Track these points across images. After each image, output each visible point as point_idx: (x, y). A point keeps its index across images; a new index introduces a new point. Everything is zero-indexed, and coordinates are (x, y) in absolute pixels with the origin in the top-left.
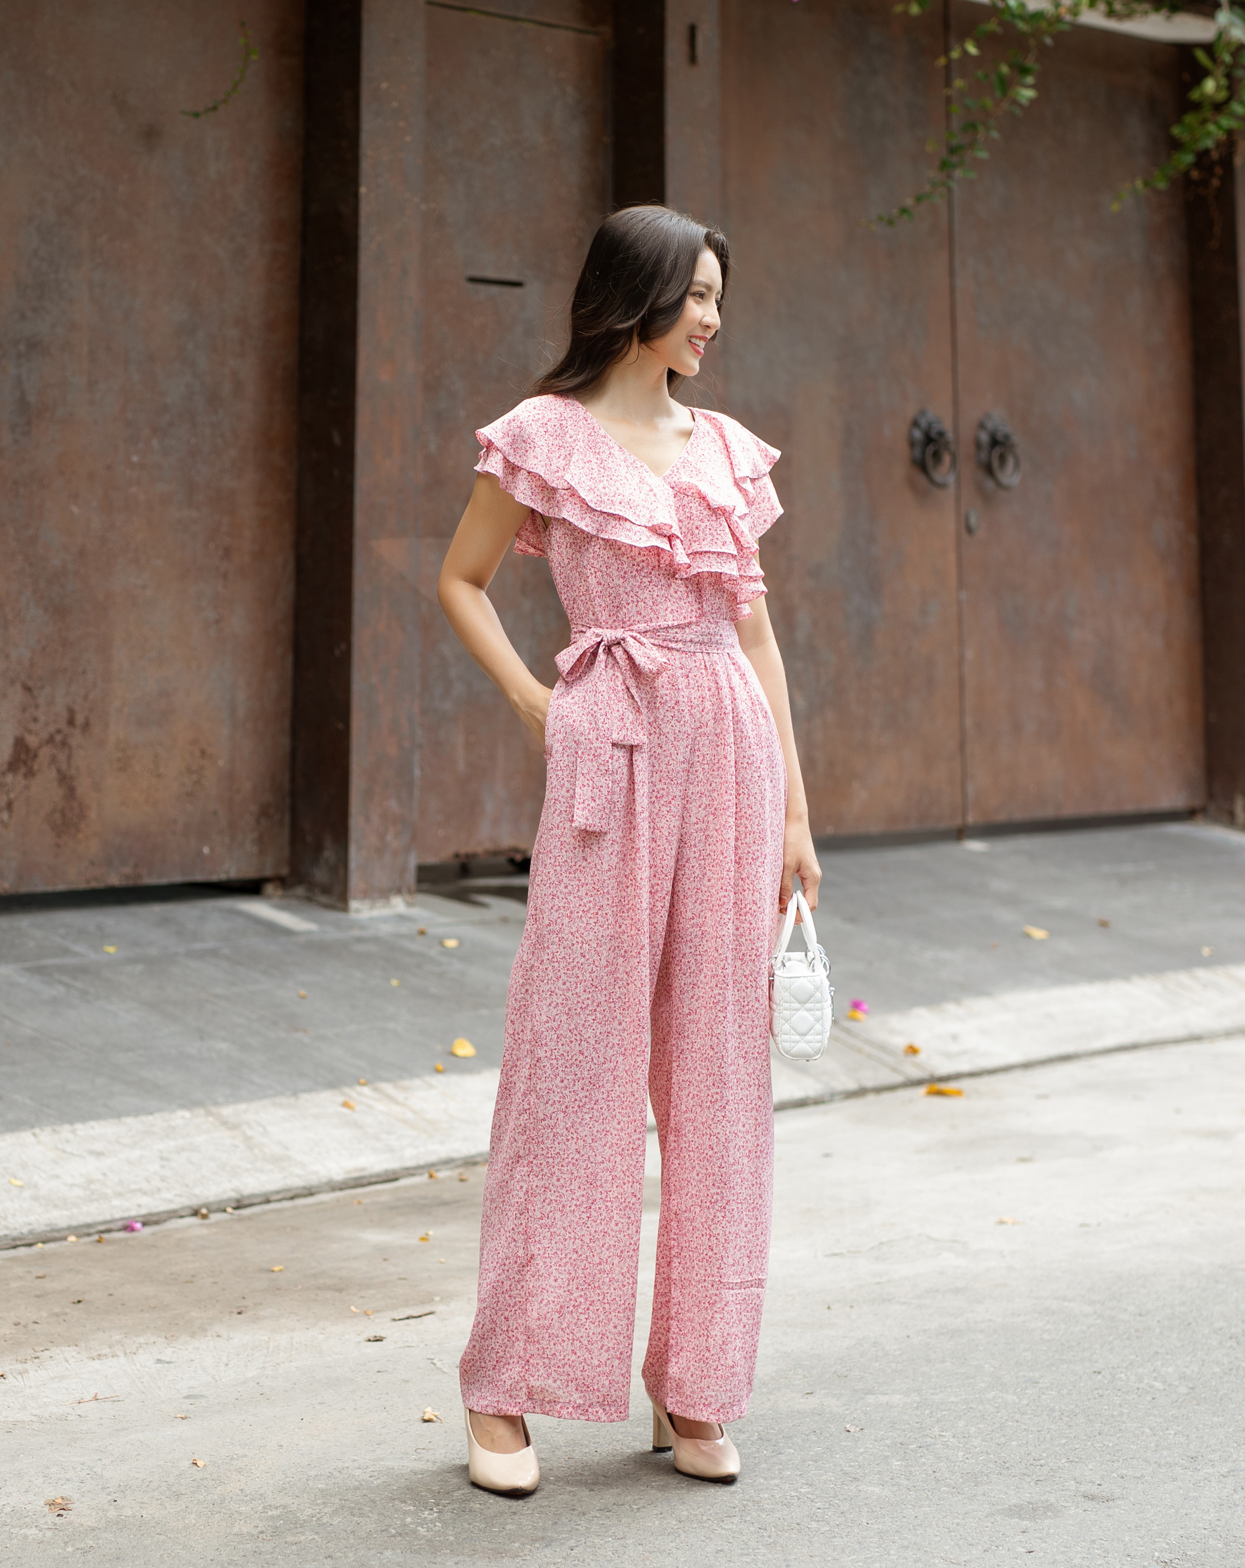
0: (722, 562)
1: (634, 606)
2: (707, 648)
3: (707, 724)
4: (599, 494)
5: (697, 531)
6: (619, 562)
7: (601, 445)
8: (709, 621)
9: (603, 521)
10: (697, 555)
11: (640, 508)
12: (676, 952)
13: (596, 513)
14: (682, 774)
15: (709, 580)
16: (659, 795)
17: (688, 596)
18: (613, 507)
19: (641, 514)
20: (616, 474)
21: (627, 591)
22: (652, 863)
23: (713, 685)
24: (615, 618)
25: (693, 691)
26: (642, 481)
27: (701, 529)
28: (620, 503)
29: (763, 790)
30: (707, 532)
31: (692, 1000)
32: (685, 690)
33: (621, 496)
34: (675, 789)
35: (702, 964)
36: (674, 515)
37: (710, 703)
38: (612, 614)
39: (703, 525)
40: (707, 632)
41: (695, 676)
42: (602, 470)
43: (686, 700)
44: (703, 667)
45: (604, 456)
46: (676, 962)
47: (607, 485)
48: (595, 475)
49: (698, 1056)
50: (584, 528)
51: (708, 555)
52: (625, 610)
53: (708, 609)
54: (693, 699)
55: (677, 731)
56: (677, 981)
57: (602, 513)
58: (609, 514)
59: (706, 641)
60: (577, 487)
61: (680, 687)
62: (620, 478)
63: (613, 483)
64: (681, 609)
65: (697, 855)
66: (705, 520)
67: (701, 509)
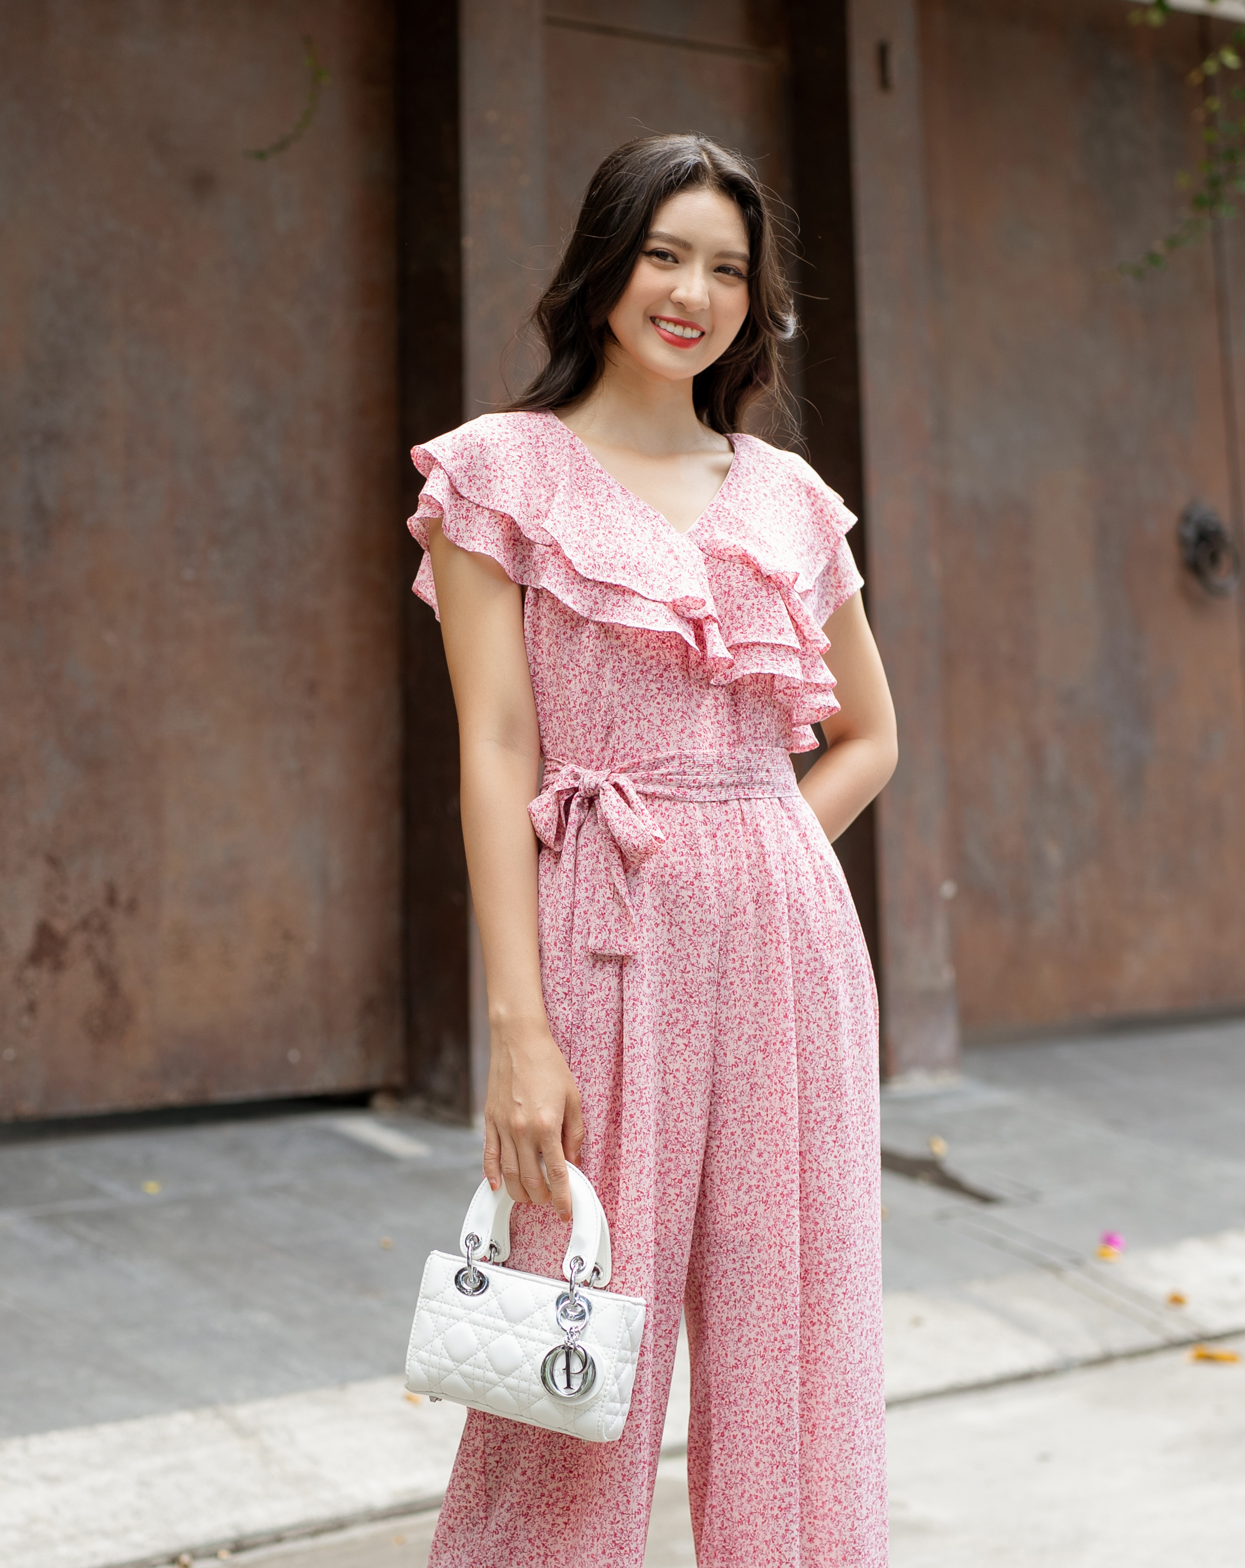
0: (779, 659)
1: (633, 725)
2: (747, 791)
3: (745, 909)
4: (591, 554)
5: (739, 613)
6: (615, 657)
7: (596, 483)
8: (750, 750)
9: (599, 595)
10: (741, 650)
11: (654, 575)
13: (589, 584)
14: (707, 987)
15: (752, 688)
16: (671, 1021)
17: (717, 713)
18: (612, 574)
19: (656, 584)
20: (617, 526)
21: (624, 702)
22: (661, 1126)
23: (754, 850)
24: (603, 744)
25: (722, 859)
26: (656, 537)
27: (745, 609)
28: (624, 568)
29: (832, 1014)
30: (755, 614)
31: (740, 1345)
32: (710, 857)
33: (624, 557)
34: (696, 1011)
35: (752, 1287)
36: (707, 588)
37: (749, 877)
38: (599, 738)
39: (749, 603)
40: (746, 766)
41: (726, 835)
42: (597, 520)
43: (711, 871)
44: (739, 820)
45: (600, 499)
46: (712, 1284)
47: (603, 542)
48: (586, 527)
49: (755, 1433)
50: (571, 605)
51: (757, 648)
52: (618, 732)
53: (749, 732)
54: (722, 871)
55: (697, 920)
56: (716, 1313)
57: (597, 583)
58: (608, 586)
59: (744, 781)
60: (561, 541)
61: (703, 851)
62: (623, 531)
63: (613, 538)
64: (705, 732)
65: (738, 1115)
66: (752, 596)
67: (746, 579)
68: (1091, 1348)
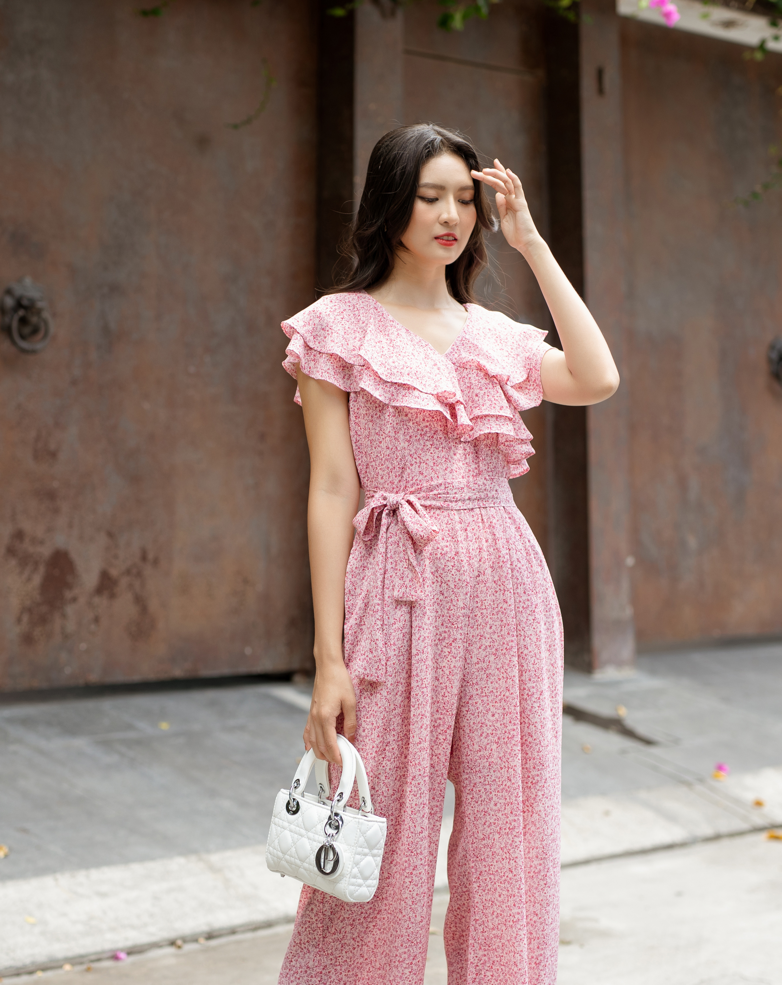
0: (501, 424)
1: (417, 466)
2: (485, 503)
3: (484, 572)
4: (389, 367)
5: (477, 398)
6: (405, 427)
7: (390, 328)
8: (485, 479)
9: (394, 391)
10: (479, 420)
11: (426, 378)
12: (467, 782)
13: (388, 385)
14: (462, 618)
15: (485, 442)
16: (441, 638)
17: (466, 458)
18: (402, 378)
19: (427, 383)
20: (404, 351)
21: (411, 453)
22: (435, 699)
23: (490, 537)
24: (400, 478)
25: (471, 543)
26: (427, 357)
27: (480, 396)
28: (408, 374)
29: (538, 632)
30: (486, 398)
31: (485, 826)
32: (464, 542)
33: (409, 369)
35: (491, 793)
36: (457, 385)
37: (488, 553)
38: (397, 474)
39: (482, 392)
40: (483, 488)
41: (473, 529)
42: (392, 349)
43: (464, 551)
44: (480, 520)
45: (393, 337)
46: (467, 791)
47: (396, 360)
48: (386, 352)
50: (378, 397)
51: (488, 418)
52: (408, 471)
53: (484, 468)
54: (471, 550)
55: (457, 580)
57: (393, 383)
58: (400, 385)
59: (483, 497)
60: (370, 361)
61: (459, 539)
62: (407, 354)
63: (401, 358)
64: (459, 469)
65: (479, 692)
66: (484, 388)
67: (480, 378)
68: (708, 831)
